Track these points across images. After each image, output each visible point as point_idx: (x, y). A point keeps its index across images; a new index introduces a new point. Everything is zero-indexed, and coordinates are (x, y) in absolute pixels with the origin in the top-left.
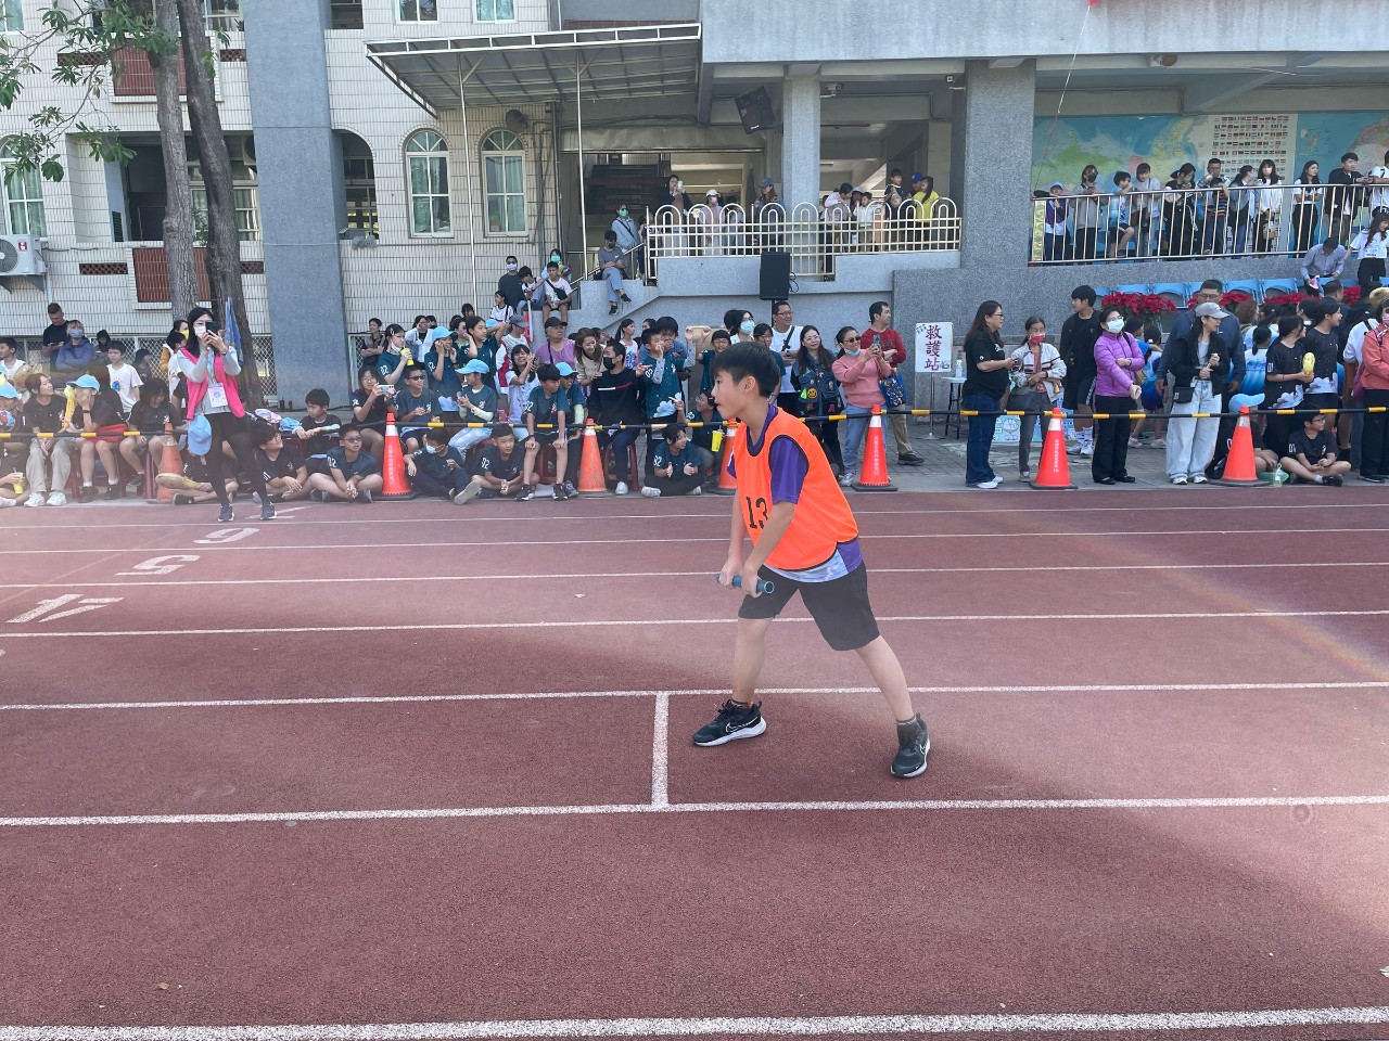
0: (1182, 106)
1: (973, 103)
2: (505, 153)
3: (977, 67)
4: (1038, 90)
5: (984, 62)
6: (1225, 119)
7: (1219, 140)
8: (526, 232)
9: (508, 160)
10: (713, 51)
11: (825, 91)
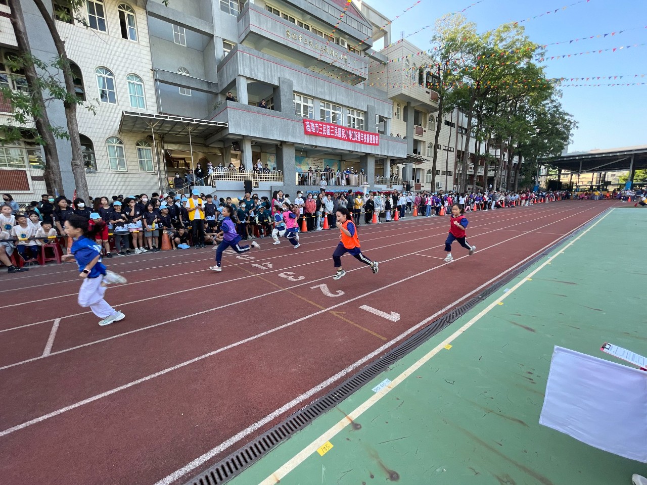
0: (307, 155)
1: (284, 151)
2: (144, 147)
4: (296, 150)
5: (285, 142)
6: (313, 159)
7: (312, 163)
8: (153, 171)
9: (145, 149)
10: (232, 130)
11: (252, 143)
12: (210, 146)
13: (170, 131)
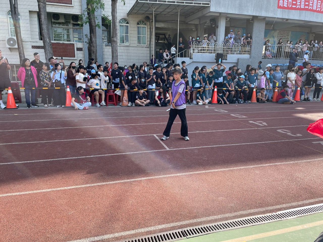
0: (274, 28)
1: (255, 25)
3: (255, 18)
4: (266, 24)
6: (279, 31)
7: (278, 36)
8: (146, 45)
9: (143, 27)
10: (213, 9)
11: (226, 20)
12: (189, 23)
13: (162, 12)
